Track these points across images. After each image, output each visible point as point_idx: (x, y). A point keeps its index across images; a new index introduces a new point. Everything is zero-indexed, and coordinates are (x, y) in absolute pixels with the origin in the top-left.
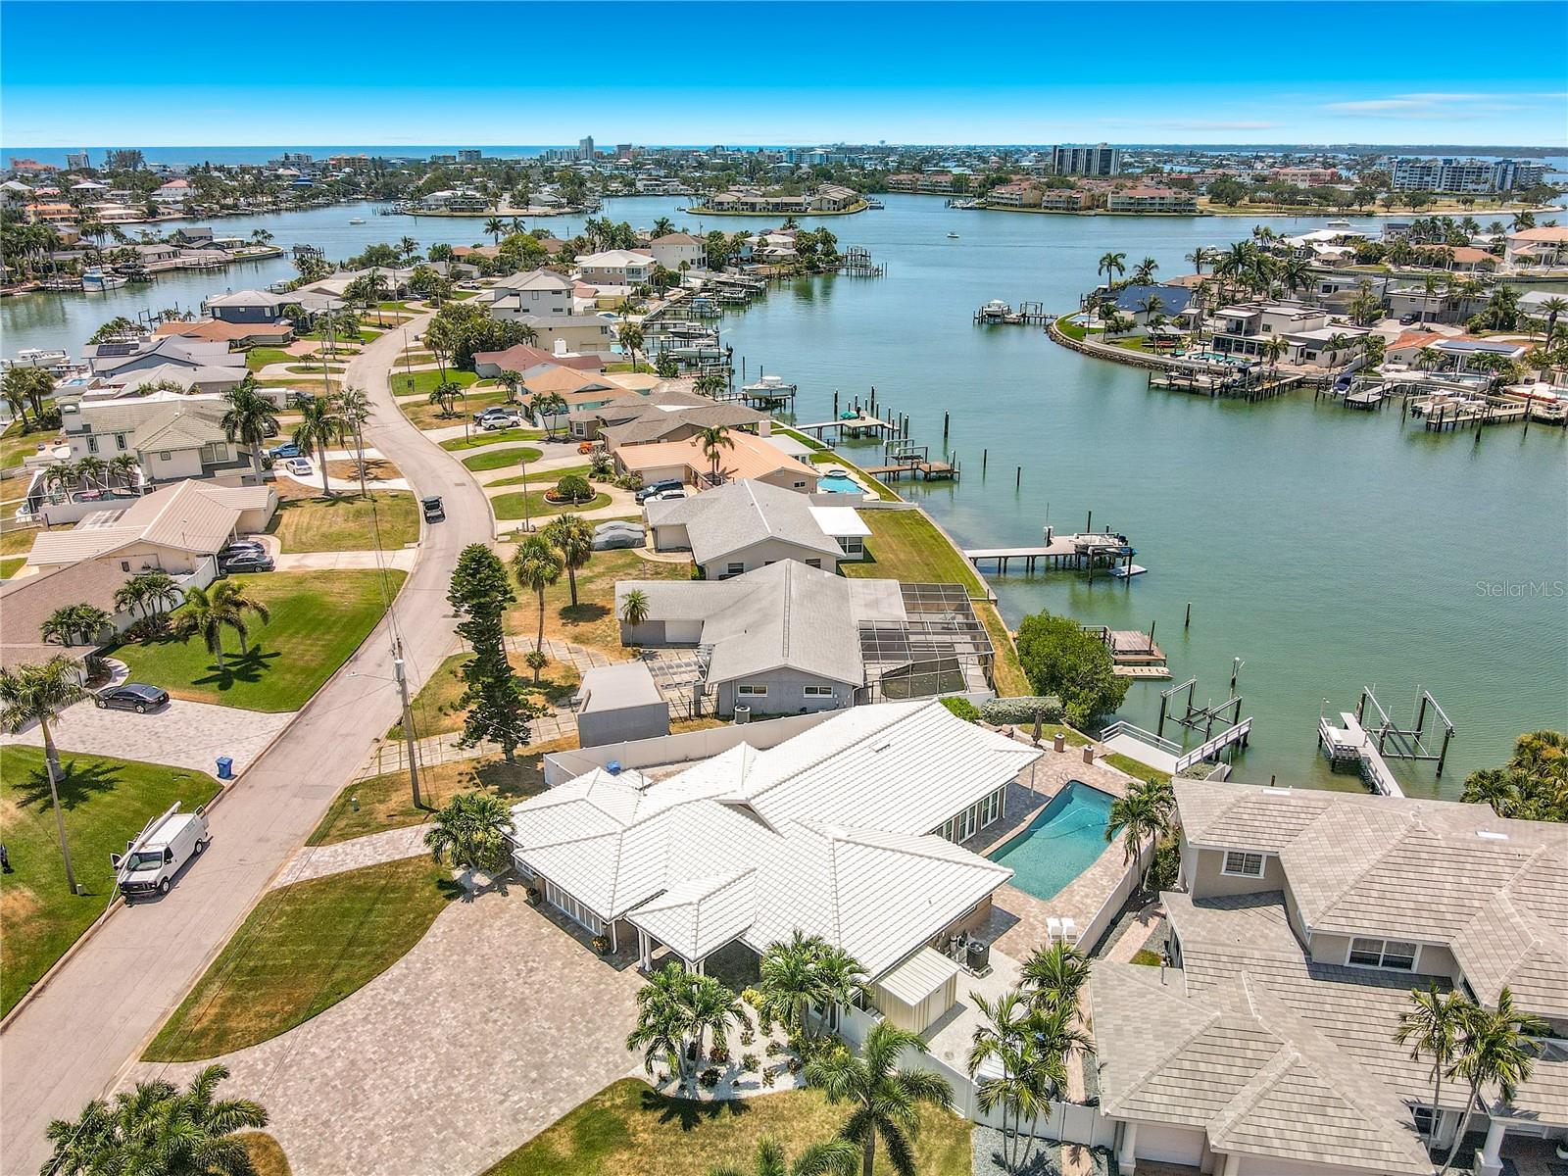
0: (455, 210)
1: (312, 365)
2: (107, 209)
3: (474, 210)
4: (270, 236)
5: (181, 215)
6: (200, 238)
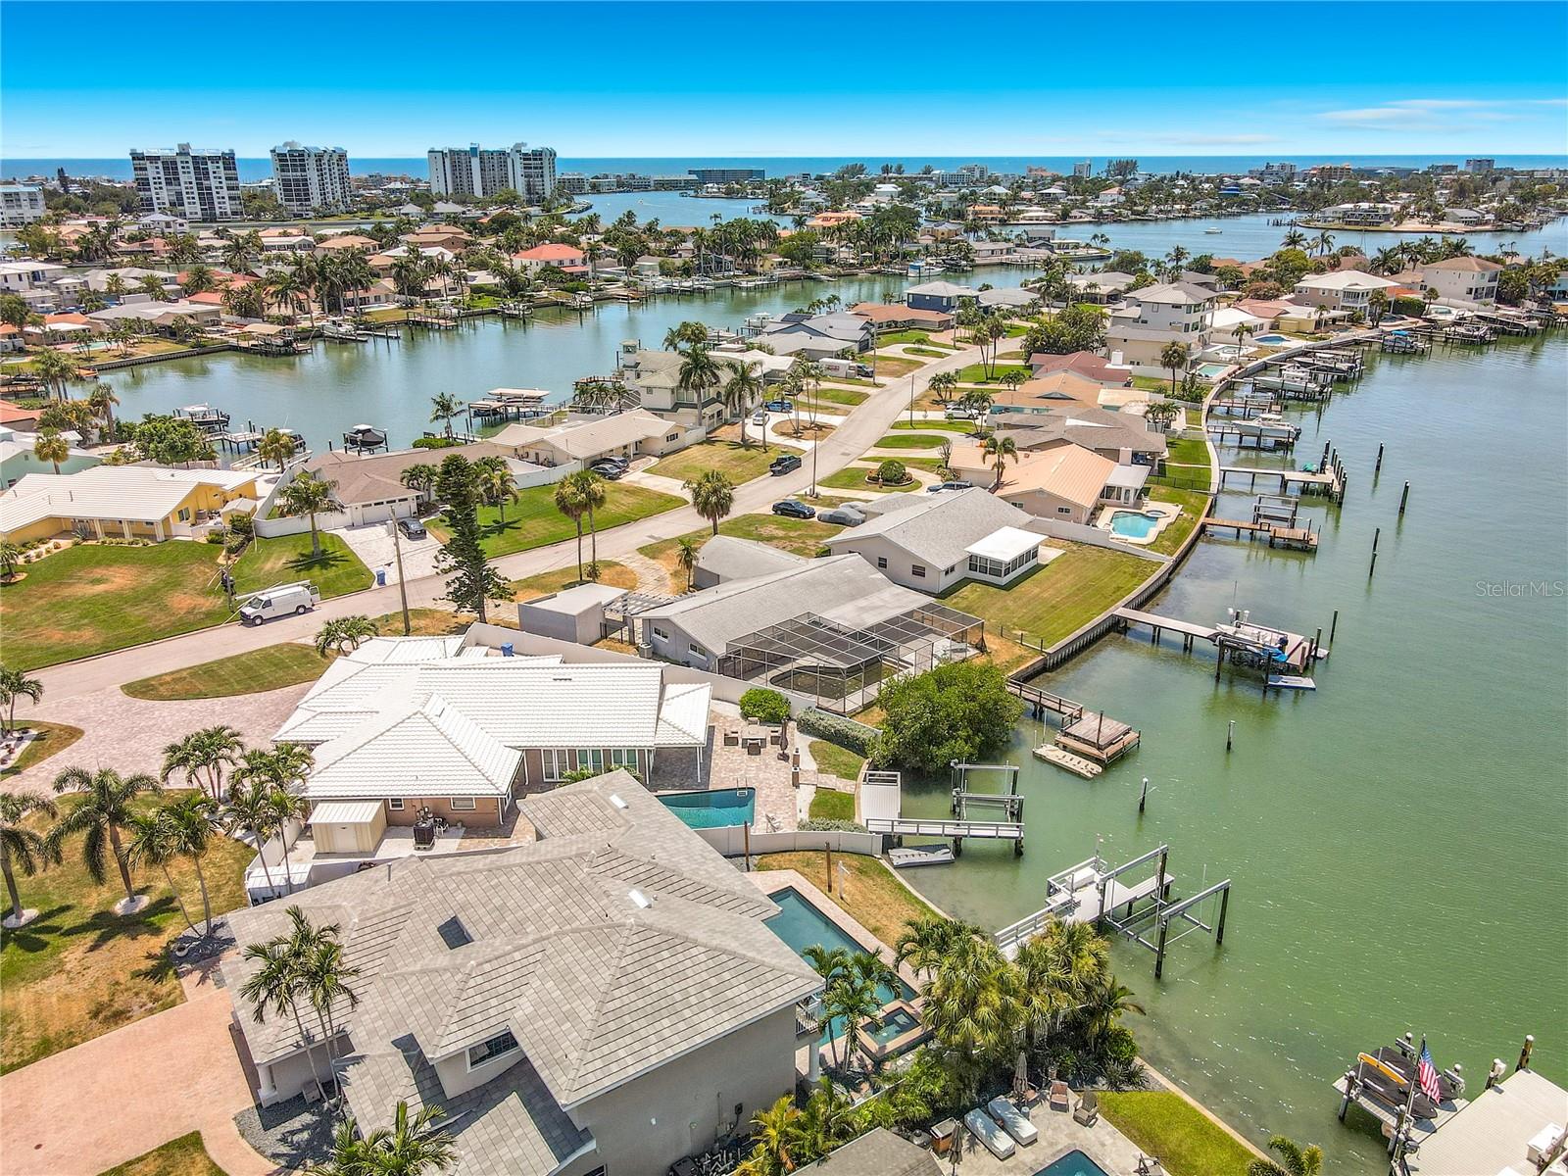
0: (1349, 223)
1: (924, 347)
2: (1027, 211)
3: (1371, 224)
4: (1107, 240)
5: (1091, 219)
6: (1040, 238)
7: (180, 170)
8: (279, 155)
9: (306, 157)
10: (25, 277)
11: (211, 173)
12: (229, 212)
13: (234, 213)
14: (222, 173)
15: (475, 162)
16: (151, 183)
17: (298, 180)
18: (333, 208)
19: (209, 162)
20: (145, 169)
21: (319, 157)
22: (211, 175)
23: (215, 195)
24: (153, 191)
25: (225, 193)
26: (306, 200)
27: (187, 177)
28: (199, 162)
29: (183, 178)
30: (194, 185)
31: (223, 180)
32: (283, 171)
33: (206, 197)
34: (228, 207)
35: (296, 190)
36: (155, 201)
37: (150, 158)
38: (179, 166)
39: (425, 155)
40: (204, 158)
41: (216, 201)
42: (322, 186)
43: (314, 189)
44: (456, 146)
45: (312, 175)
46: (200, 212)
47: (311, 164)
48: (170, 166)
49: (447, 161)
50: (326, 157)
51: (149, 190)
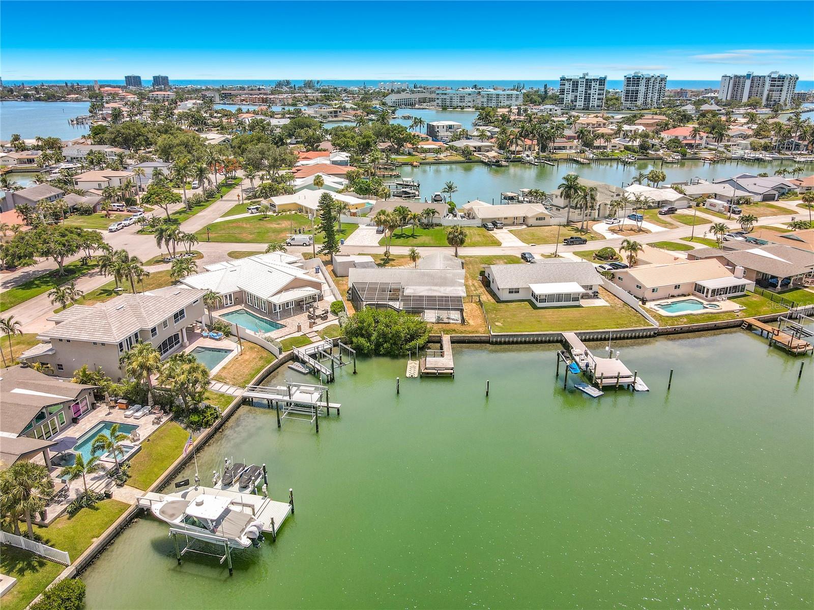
7: (579, 85)
8: (628, 78)
9: (641, 79)
10: (445, 127)
11: (592, 87)
12: (596, 106)
13: (598, 106)
14: (597, 87)
15: (748, 83)
16: (565, 91)
17: (633, 91)
18: (649, 106)
19: (593, 82)
20: (565, 85)
21: (648, 80)
22: (592, 88)
23: (591, 97)
24: (565, 94)
25: (596, 97)
26: (635, 101)
27: (581, 89)
28: (588, 83)
29: (580, 89)
30: (584, 93)
31: (597, 90)
32: (628, 86)
33: (587, 98)
34: (596, 103)
35: (632, 96)
36: (565, 99)
37: (567, 80)
38: (580, 83)
39: (719, 79)
40: (591, 80)
41: (591, 100)
42: (646, 94)
43: (641, 96)
44: (739, 74)
45: (642, 89)
46: (582, 106)
47: (643, 83)
48: (575, 84)
49: (732, 82)
50: (653, 80)
51: (564, 94)
